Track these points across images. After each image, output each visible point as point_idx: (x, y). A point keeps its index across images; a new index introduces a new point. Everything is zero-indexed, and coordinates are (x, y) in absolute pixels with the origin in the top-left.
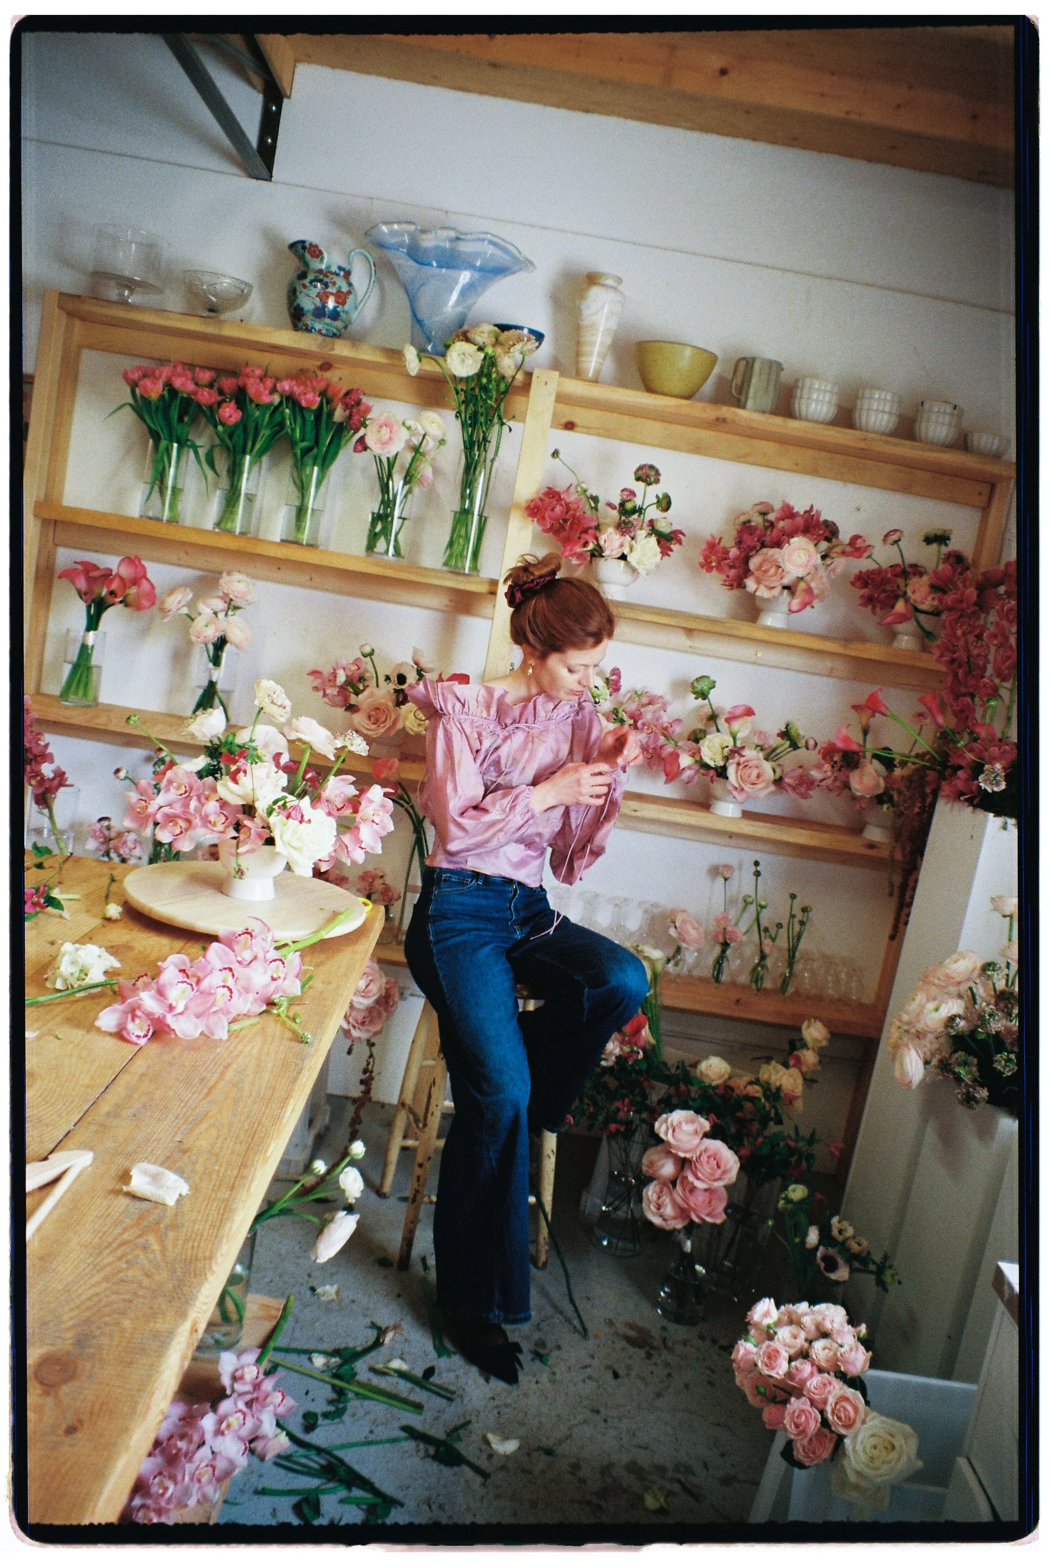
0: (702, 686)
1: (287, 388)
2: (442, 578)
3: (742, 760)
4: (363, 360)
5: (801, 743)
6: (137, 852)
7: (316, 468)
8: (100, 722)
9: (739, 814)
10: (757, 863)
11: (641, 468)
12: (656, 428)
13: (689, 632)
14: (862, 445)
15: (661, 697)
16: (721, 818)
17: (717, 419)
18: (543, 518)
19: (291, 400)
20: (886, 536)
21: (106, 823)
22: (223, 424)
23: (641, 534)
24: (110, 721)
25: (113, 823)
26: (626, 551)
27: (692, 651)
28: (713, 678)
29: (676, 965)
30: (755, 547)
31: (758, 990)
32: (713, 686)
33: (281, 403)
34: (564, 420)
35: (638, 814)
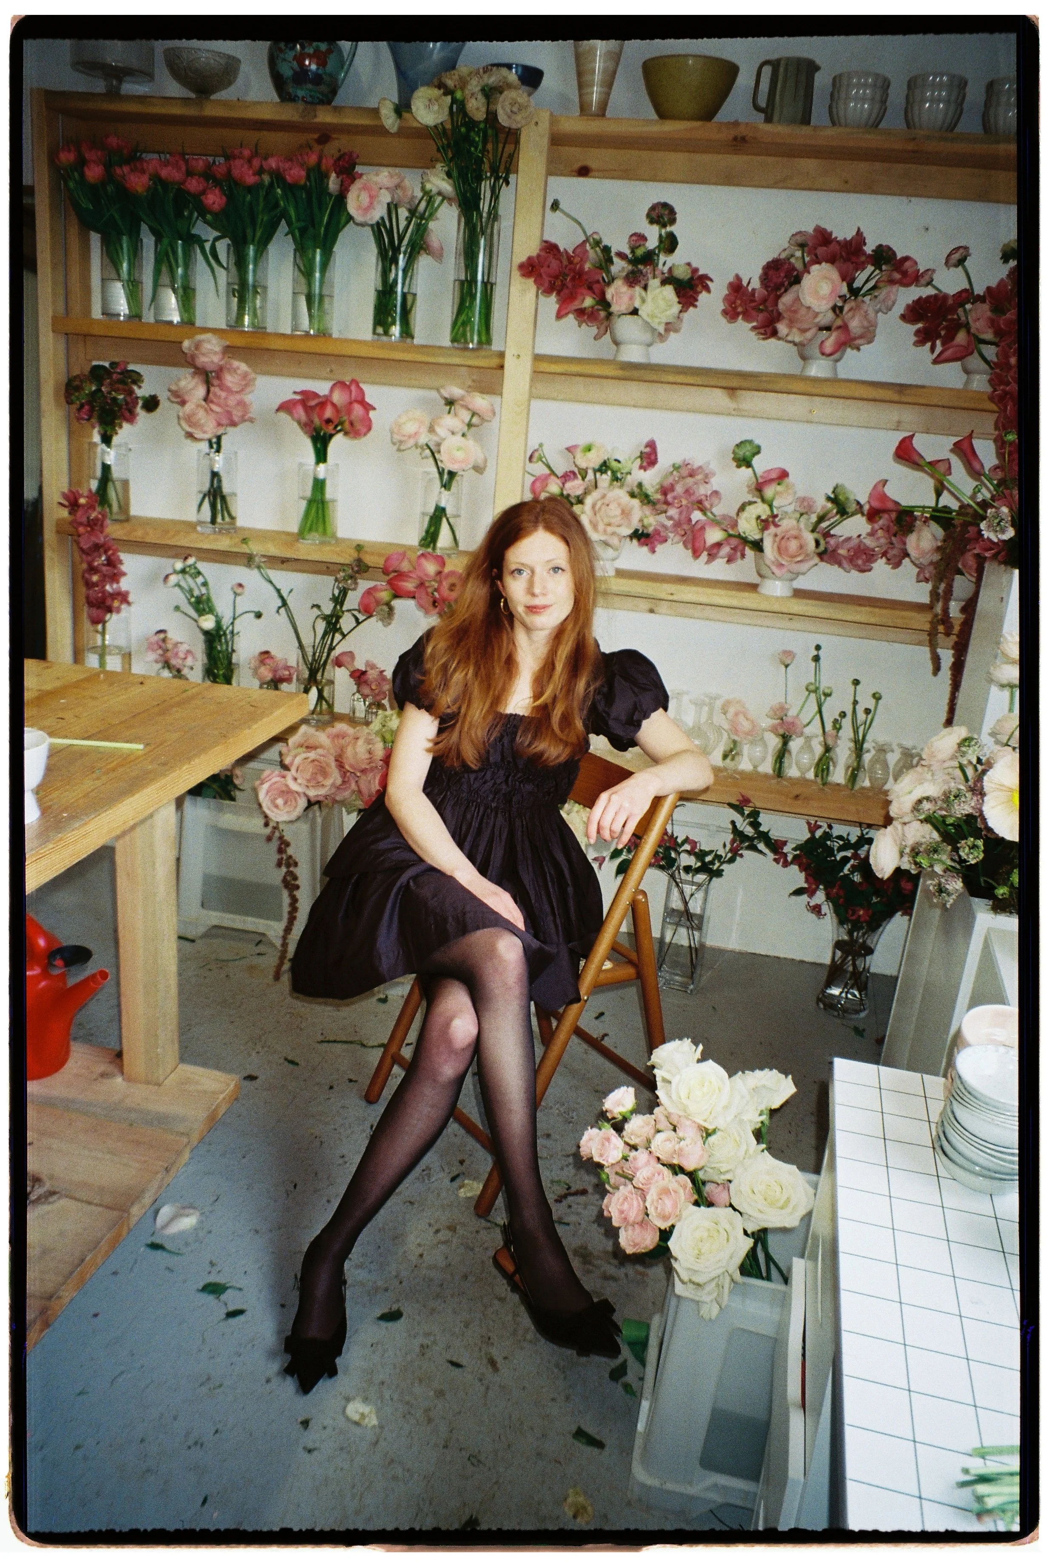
0: (746, 451)
1: (274, 165)
2: (450, 356)
3: (779, 531)
4: (345, 125)
5: (852, 507)
6: (189, 661)
7: (318, 251)
8: (138, 535)
9: (789, 593)
10: (818, 648)
11: (653, 208)
12: (678, 159)
13: (732, 390)
14: (911, 146)
15: (700, 467)
16: (768, 598)
17: (735, 139)
18: (540, 275)
19: (278, 177)
20: (949, 256)
21: (162, 636)
22: (210, 213)
23: (654, 283)
24: (147, 534)
25: (170, 635)
26: (637, 304)
27: (739, 413)
28: (757, 442)
29: (733, 759)
30: (782, 284)
31: (824, 784)
32: (758, 451)
33: (271, 185)
34: (577, 166)
35: (674, 598)
